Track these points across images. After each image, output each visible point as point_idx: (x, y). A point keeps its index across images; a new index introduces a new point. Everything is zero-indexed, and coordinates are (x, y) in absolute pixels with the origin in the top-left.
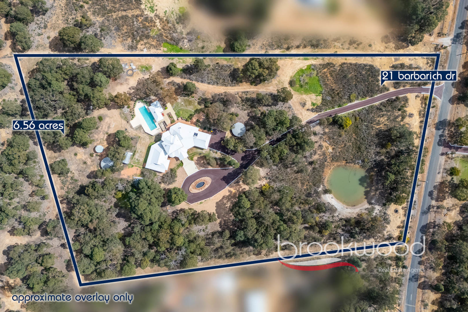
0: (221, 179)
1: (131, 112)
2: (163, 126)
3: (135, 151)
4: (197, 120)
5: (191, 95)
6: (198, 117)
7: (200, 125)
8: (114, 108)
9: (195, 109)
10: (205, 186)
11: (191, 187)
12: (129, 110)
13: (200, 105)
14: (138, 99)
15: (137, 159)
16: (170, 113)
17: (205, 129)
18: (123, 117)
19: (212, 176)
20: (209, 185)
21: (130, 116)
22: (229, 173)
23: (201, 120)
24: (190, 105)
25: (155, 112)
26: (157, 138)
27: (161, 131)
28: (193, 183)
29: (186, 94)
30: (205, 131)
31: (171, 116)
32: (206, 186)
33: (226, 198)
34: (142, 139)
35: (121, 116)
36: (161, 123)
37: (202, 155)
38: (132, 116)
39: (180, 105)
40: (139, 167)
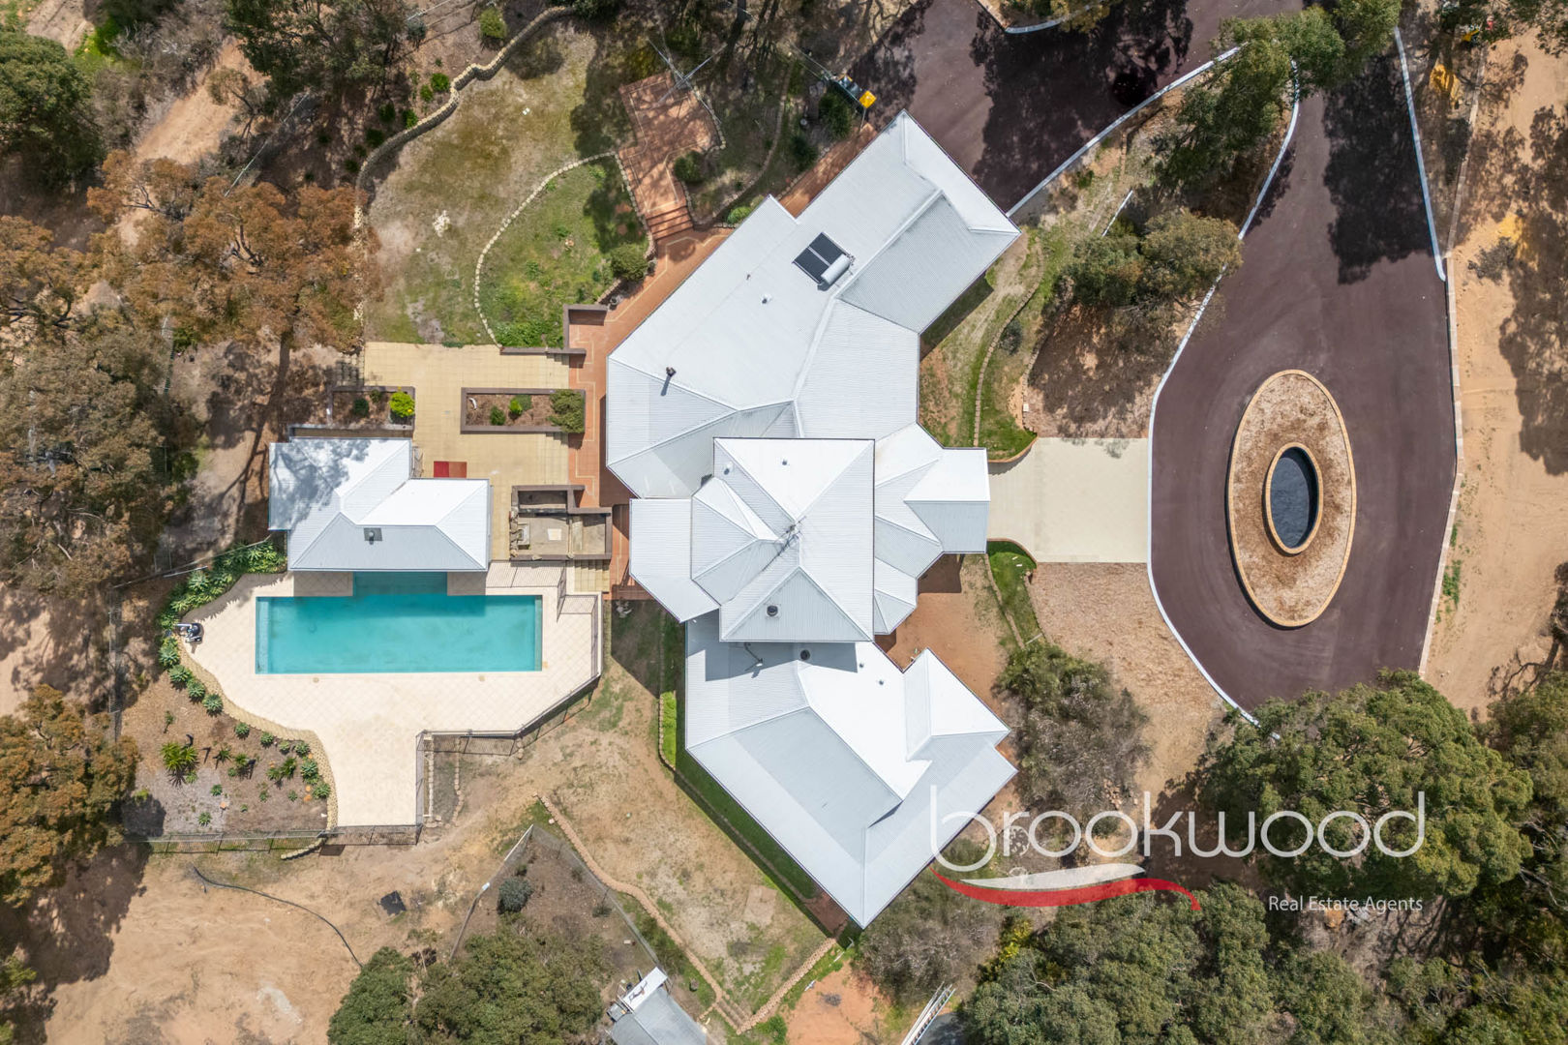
0: (1343, 279)
1: (245, 769)
2: (554, 535)
3: (650, 928)
4: (679, 171)
5: (405, 93)
6: (653, 154)
7: (748, 177)
8: (117, 911)
9: (567, 136)
10: (1327, 466)
11: (1266, 600)
12: (209, 774)
13: (553, 64)
14: (153, 631)
15: (738, 949)
16: (468, 394)
17: (802, 156)
18: (250, 867)
19: (1270, 343)
20: (1336, 420)
21: (277, 796)
22: (1332, 178)
23: (703, 141)
24: (495, 162)
25: (373, 535)
26: (642, 652)
27: (599, 583)
28: (1242, 558)
29: (374, 138)
30: (821, 168)
31: (504, 405)
32: (1338, 449)
33: (1537, 333)
34: (569, 797)
35: (232, 883)
36: (516, 533)
37: (1033, 324)
38: (289, 771)
39: (445, 263)
40: (822, 971)
